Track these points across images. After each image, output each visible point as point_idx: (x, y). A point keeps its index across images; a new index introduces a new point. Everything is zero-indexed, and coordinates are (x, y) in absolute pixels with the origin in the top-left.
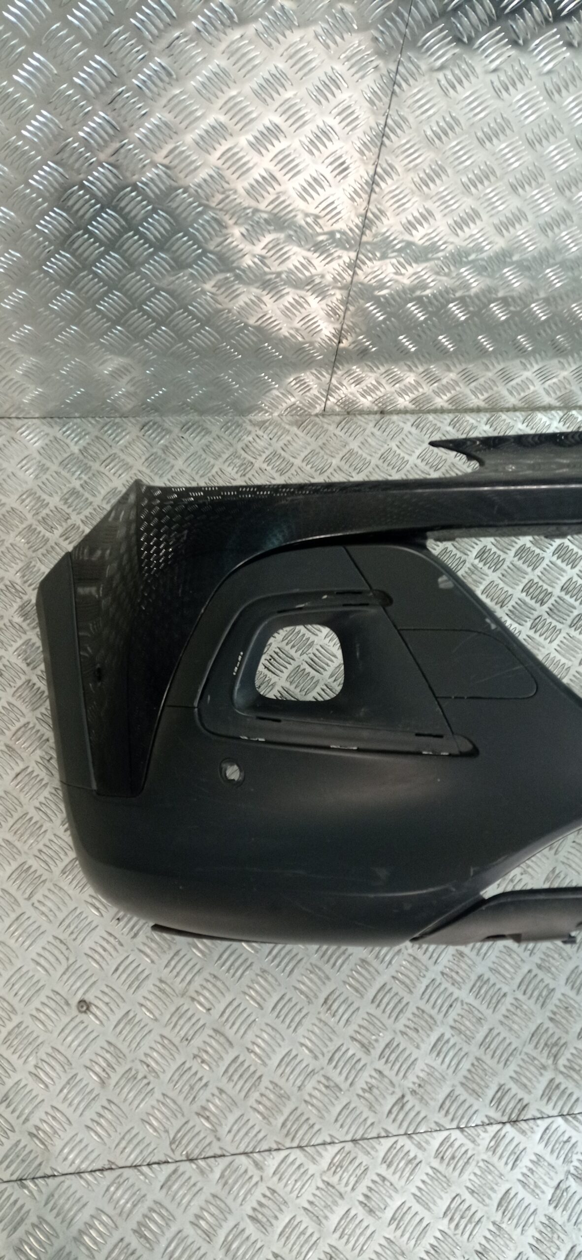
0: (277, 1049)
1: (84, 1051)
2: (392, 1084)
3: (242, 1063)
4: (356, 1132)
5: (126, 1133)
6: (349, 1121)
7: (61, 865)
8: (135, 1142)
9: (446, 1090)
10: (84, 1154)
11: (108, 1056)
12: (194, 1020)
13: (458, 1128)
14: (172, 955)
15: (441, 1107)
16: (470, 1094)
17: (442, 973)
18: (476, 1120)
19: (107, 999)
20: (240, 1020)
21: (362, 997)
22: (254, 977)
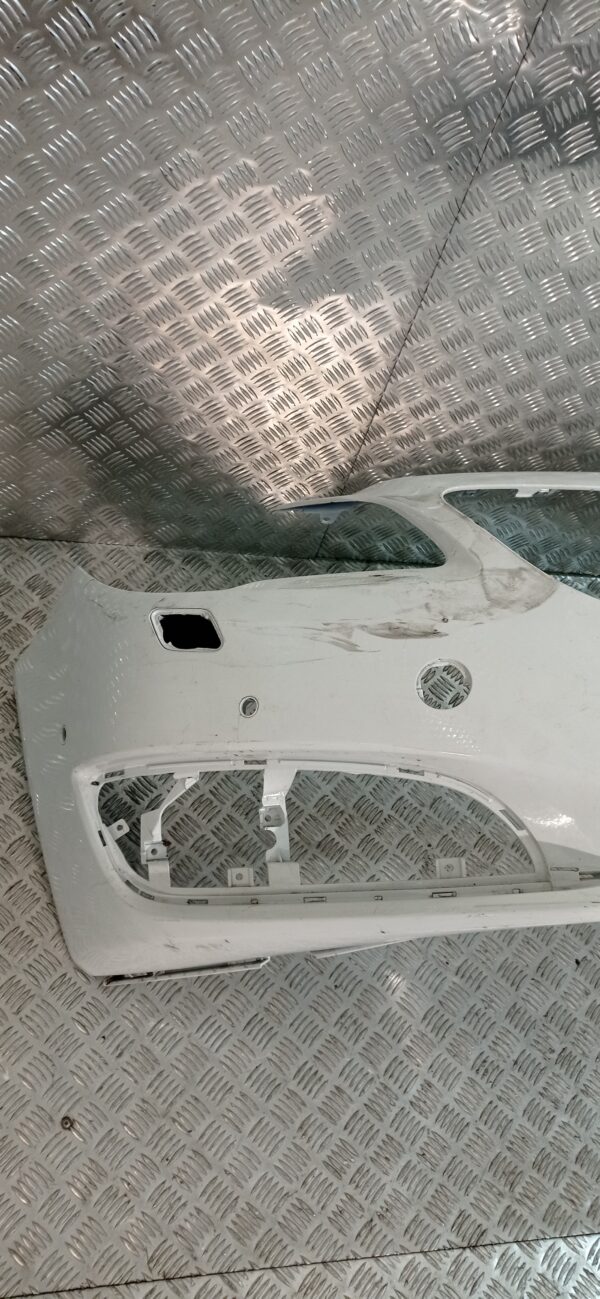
0: (253, 1171)
1: (67, 1167)
2: (362, 1209)
3: (219, 1185)
4: (326, 1254)
5: (106, 1251)
6: (320, 1243)
7: (50, 982)
8: (114, 1260)
9: (411, 1215)
10: (64, 1271)
11: (89, 1173)
12: (175, 1141)
13: (421, 1252)
14: (155, 1076)
15: (406, 1231)
16: (434, 1220)
17: (411, 1103)
18: (442, 1243)
19: (90, 1117)
20: (219, 1143)
21: (335, 1124)
22: (234, 1101)
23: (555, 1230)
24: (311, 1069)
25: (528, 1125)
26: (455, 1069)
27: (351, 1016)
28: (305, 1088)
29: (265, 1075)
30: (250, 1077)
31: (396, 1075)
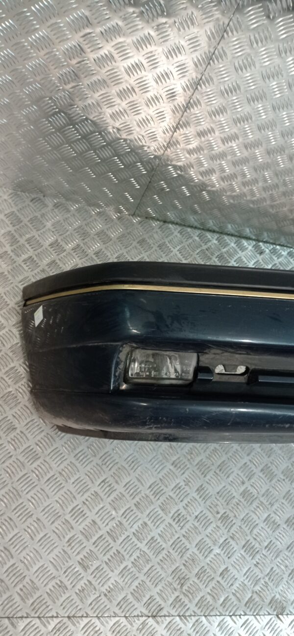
0: (37, 562)
2: (95, 589)
3: (16, 568)
4: (71, 612)
6: (68, 606)
9: (123, 596)
13: (125, 616)
15: (118, 604)
16: (135, 599)
17: (134, 533)
18: (135, 613)
20: (20, 544)
21: (88, 541)
22: (32, 522)
23: (202, 611)
24: (80, 509)
25: (197, 552)
26: (162, 517)
27: (108, 482)
28: (75, 519)
29: (53, 509)
30: (43, 510)
31: (128, 517)
